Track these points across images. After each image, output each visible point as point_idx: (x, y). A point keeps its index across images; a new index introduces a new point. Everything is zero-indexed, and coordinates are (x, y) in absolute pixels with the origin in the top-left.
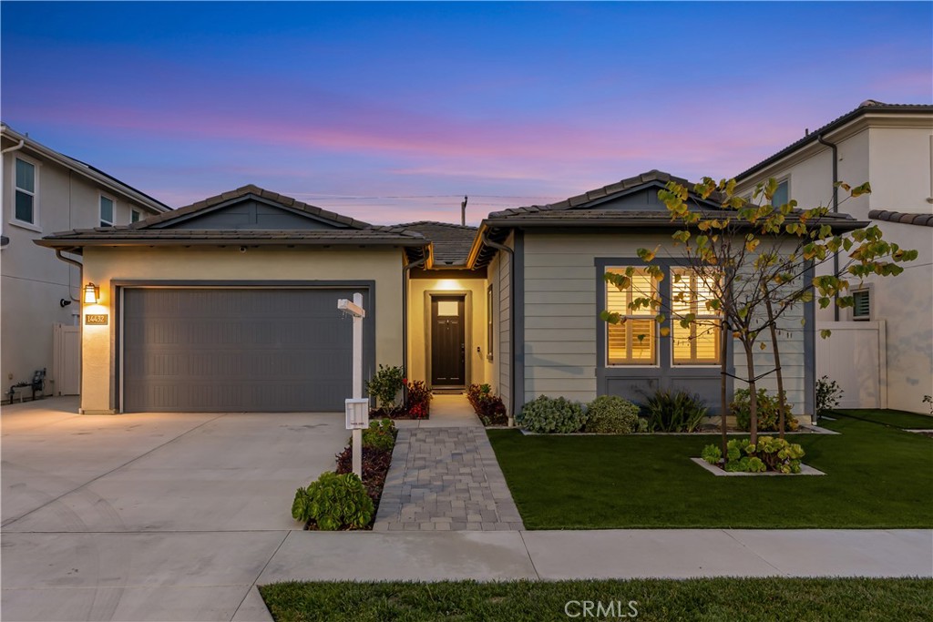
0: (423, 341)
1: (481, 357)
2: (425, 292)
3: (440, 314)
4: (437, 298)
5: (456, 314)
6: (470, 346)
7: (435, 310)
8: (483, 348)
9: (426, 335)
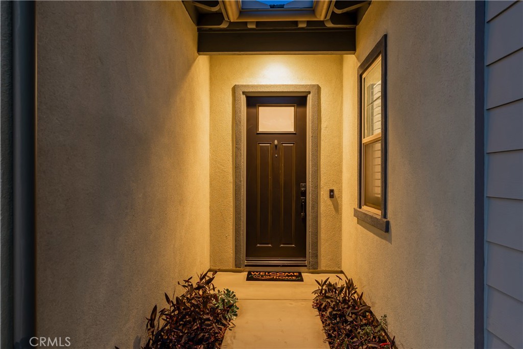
0: (230, 178)
1: (337, 208)
2: (234, 89)
3: (261, 129)
4: (256, 100)
5: (291, 129)
6: (317, 187)
7: (253, 121)
8: (340, 191)
9: (236, 167)
